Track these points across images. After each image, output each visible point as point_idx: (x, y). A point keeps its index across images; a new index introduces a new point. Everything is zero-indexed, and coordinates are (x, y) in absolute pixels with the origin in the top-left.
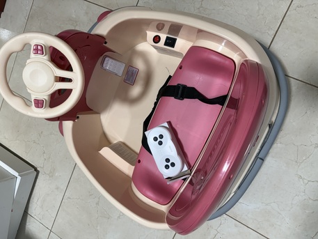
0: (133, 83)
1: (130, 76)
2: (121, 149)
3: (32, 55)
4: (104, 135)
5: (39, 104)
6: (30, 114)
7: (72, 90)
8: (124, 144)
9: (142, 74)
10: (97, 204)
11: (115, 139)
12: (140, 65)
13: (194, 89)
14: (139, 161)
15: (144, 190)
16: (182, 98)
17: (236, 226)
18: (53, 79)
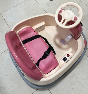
0: (60, 41)
1: (63, 41)
2: (42, 28)
3: (75, 16)
4: (49, 25)
5: (61, 12)
6: (59, 8)
7: (60, 22)
8: (44, 30)
9: (62, 45)
10: (32, 14)
11: (46, 28)
12: (65, 46)
13: (46, 58)
14: (34, 31)
15: (26, 29)
16: (45, 53)
17: (5, 50)
18: (65, 19)
